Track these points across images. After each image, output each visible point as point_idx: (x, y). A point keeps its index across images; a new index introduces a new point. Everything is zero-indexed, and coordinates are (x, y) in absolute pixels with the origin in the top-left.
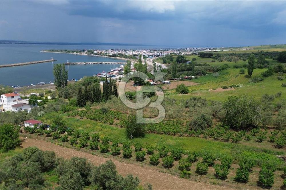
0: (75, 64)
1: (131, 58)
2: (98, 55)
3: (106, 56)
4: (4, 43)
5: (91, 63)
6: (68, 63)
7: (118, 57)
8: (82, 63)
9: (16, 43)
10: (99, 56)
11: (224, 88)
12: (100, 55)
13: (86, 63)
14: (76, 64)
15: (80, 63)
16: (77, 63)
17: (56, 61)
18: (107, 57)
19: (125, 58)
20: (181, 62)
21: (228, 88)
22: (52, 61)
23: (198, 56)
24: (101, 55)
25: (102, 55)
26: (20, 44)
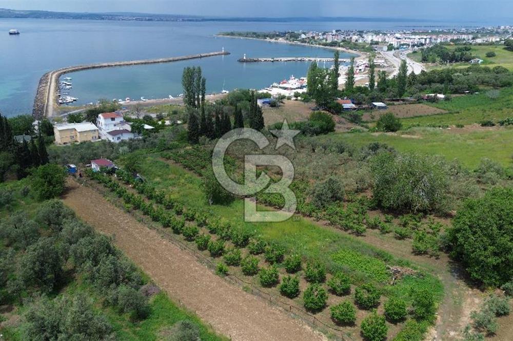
0: (255, 61)
1: (363, 49)
2: (305, 42)
3: (320, 44)
4: (167, 21)
5: (283, 59)
6: (245, 58)
7: (339, 46)
8: (268, 59)
9: (183, 20)
10: (306, 44)
11: (485, 124)
12: (308, 43)
13: (275, 59)
14: (257, 61)
15: (265, 59)
16: (259, 59)
17: (229, 54)
18: (321, 46)
19: (352, 50)
20: (461, 60)
21: (493, 125)
22: (222, 54)
23: (504, 47)
24: (310, 42)
25: (312, 43)
26: (190, 20)
